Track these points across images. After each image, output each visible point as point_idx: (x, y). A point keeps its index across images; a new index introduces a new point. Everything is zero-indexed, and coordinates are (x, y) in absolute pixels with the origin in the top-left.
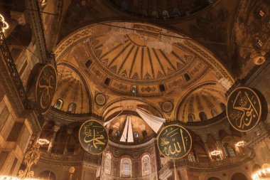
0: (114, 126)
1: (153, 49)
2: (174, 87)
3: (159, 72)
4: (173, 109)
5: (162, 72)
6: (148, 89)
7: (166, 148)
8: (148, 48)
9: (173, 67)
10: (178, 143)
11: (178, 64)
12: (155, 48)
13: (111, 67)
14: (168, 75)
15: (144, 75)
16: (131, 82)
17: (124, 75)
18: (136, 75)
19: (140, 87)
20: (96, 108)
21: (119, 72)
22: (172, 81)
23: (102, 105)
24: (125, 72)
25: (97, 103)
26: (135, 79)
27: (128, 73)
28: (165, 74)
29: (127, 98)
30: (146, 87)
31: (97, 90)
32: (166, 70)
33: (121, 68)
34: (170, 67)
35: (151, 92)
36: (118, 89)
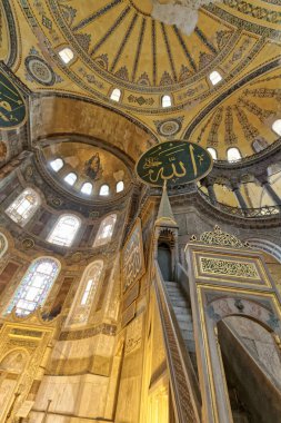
1: (162, 24)
2: (188, 97)
3: (165, 73)
4: (178, 131)
5: (170, 73)
6: (140, 101)
7: (151, 172)
8: (153, 21)
9: (193, 64)
10: (181, 164)
11: (202, 55)
12: (166, 22)
13: (78, 32)
14: (181, 80)
15: (139, 74)
16: (113, 80)
17: (101, 63)
18: (123, 70)
19: (127, 94)
20: (21, 73)
21: (93, 52)
22: (186, 89)
23: (40, 82)
24: (104, 57)
25: (28, 69)
26: (120, 78)
27: (111, 61)
28: (175, 77)
29: (100, 100)
30: (138, 96)
31: (37, 49)
32: (178, 69)
33: (98, 46)
34: (187, 64)
35: (144, 106)
36: (85, 80)
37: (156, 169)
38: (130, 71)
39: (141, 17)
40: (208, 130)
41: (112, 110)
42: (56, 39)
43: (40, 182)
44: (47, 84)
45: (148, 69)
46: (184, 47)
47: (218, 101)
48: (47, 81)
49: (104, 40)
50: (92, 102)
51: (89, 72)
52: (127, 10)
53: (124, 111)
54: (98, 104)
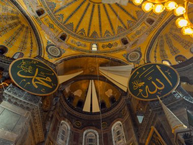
0: (76, 93)
1: (109, 4)
2: (138, 36)
3: (119, 27)
5: (122, 26)
6: (110, 46)
7: (141, 90)
8: (104, 5)
9: (133, 18)
11: (137, 12)
12: (111, 3)
13: (66, 23)
14: (129, 27)
15: (103, 32)
16: (90, 40)
17: (82, 34)
18: (95, 33)
19: (101, 45)
20: (46, 56)
21: (76, 30)
22: (134, 32)
23: (55, 57)
24: (83, 30)
25: (48, 53)
26: (93, 38)
27: (86, 31)
28: (125, 27)
29: (87, 54)
30: (107, 44)
31: (50, 41)
32: (126, 23)
33: (78, 26)
34: (130, 19)
35: (113, 48)
36: (76, 46)
37: (143, 88)
38: (98, 32)
39: (96, 5)
40: (158, 50)
41: (95, 56)
42: (57, 31)
43: (66, 114)
44: (59, 57)
45: (108, 28)
46: (125, 11)
47: (158, 33)
48: (58, 55)
49: (80, 22)
50: (83, 56)
51: (77, 41)
52: (89, 5)
53: (102, 55)
54: (87, 56)
